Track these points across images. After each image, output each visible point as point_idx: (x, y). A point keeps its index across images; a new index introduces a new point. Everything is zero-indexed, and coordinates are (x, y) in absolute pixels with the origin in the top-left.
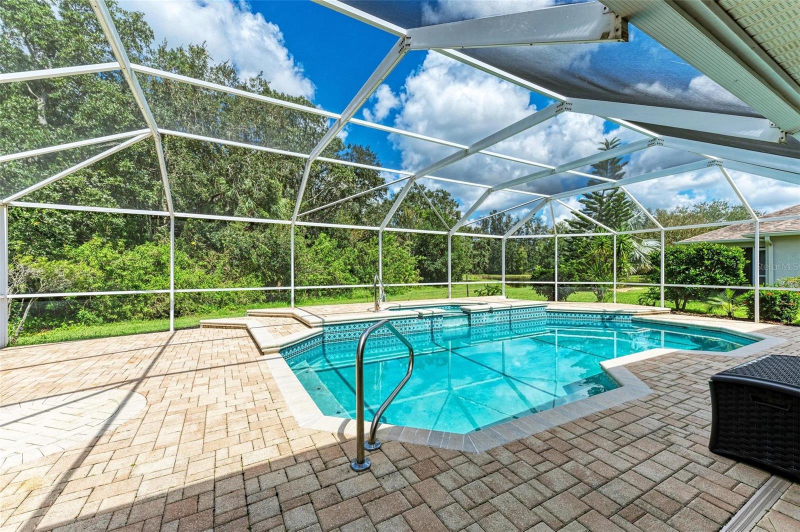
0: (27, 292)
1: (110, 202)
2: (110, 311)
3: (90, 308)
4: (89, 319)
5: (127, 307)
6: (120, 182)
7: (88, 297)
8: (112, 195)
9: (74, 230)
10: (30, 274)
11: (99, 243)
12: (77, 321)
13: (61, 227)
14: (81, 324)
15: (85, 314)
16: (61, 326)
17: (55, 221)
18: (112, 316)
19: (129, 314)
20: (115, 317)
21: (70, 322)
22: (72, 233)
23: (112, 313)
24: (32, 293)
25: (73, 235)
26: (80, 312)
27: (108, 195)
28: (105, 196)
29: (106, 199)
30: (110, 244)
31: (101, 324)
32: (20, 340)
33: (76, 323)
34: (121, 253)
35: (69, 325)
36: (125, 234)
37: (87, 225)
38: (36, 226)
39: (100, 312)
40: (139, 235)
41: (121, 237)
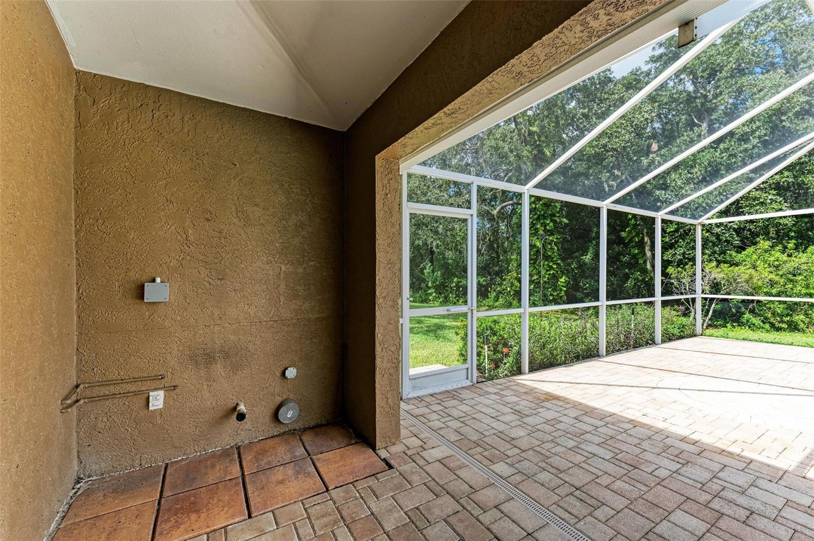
0: (711, 293)
1: (776, 202)
2: (779, 319)
3: (754, 313)
4: (754, 325)
5: (799, 318)
6: (788, 177)
7: (753, 301)
8: (778, 194)
9: (738, 236)
10: (715, 279)
11: (767, 247)
12: (741, 324)
13: (727, 235)
14: (745, 328)
15: (750, 319)
16: (726, 327)
17: (722, 230)
18: (781, 324)
19: (802, 325)
20: (785, 326)
21: (734, 324)
22: (737, 238)
23: (782, 322)
24: (714, 294)
25: (737, 240)
26: (745, 316)
27: (773, 195)
28: (770, 197)
29: (771, 199)
30: (780, 247)
31: (768, 331)
32: (708, 332)
33: (739, 325)
34: (790, 256)
35: (734, 327)
36: (793, 234)
37: (750, 230)
38: (707, 237)
39: (766, 318)
40: (810, 233)
41: (791, 238)
